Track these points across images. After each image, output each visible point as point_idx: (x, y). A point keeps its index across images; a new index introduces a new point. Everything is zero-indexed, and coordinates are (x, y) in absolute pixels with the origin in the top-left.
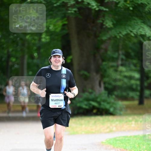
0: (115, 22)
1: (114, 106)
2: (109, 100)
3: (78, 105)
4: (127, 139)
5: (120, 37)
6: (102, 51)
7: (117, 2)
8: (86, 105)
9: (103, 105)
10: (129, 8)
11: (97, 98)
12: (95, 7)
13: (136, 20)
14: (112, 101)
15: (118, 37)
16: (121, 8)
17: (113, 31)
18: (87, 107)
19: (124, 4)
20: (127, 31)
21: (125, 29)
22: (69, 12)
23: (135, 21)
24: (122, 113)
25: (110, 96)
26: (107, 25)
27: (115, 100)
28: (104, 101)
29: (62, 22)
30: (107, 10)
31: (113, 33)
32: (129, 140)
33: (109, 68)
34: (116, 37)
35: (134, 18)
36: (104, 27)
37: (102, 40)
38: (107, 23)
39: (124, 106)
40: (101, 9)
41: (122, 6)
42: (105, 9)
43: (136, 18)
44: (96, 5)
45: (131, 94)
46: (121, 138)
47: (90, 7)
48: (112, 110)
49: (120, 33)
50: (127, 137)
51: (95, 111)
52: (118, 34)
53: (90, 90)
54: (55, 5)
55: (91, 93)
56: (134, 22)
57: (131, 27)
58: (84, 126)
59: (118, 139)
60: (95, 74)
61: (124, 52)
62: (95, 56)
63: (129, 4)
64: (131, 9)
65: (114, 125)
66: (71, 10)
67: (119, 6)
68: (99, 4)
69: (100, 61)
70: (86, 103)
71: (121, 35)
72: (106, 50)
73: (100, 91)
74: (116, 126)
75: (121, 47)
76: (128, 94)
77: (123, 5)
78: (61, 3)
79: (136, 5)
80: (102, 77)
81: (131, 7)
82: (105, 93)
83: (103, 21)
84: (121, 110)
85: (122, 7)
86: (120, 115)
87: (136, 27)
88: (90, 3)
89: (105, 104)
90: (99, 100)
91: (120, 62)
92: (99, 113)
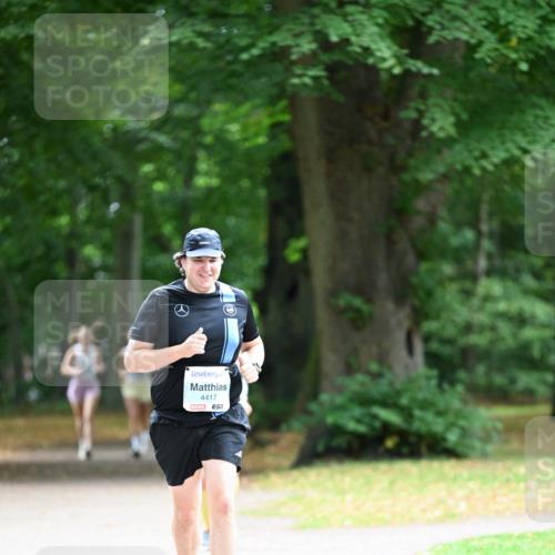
0: (464, 116)
1: (462, 423)
2: (441, 403)
3: (330, 420)
4: (508, 544)
5: (484, 169)
6: (418, 222)
7: (473, 41)
8: (359, 421)
9: (422, 420)
10: (515, 63)
11: (399, 393)
12: (391, 62)
13: (542, 108)
14: (456, 404)
15: (477, 172)
16: (488, 65)
17: (458, 147)
18: (362, 429)
19: (496, 50)
20: (507, 150)
21: (503, 143)
22: (295, 81)
23: (539, 112)
24: (490, 448)
25: (446, 386)
26: (434, 128)
27: (465, 402)
28: (425, 405)
29: (271, 115)
30: (435, 71)
31: (458, 156)
32: (515, 548)
33: (441, 283)
34: (467, 170)
35: (535, 99)
36: (424, 134)
37: (416, 181)
38: (433, 120)
39: (500, 426)
40: (414, 69)
41: (489, 57)
42: (426, 70)
43: (543, 102)
44: (396, 56)
45: (525, 379)
46: (486, 541)
47: (371, 61)
48: (452, 437)
49: (484, 156)
50: (510, 536)
51: (390, 443)
52: (477, 159)
53: (374, 367)
54: (245, 56)
55: (377, 376)
56: (537, 117)
57: (525, 135)
58: (349, 497)
59: (474, 543)
60: (390, 306)
61: (495, 224)
62: (390, 241)
63: (515, 50)
64: (524, 67)
65: (461, 493)
66: (300, 76)
67: (478, 56)
68: (405, 51)
69: (410, 259)
70: (357, 411)
71: (484, 163)
72: (432, 219)
73: (410, 371)
74: (468, 498)
75: (485, 209)
76: (513, 381)
77: (493, 54)
78: (263, 49)
79: (542, 52)
80: (419, 315)
81: (522, 60)
82: (428, 378)
83: (421, 113)
84: (487, 439)
85: (489, 61)
86: (484, 456)
87: (542, 133)
88: (373, 47)
89: (430, 416)
90: (404, 401)
91: (483, 263)
92: (405, 450)
